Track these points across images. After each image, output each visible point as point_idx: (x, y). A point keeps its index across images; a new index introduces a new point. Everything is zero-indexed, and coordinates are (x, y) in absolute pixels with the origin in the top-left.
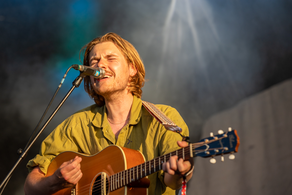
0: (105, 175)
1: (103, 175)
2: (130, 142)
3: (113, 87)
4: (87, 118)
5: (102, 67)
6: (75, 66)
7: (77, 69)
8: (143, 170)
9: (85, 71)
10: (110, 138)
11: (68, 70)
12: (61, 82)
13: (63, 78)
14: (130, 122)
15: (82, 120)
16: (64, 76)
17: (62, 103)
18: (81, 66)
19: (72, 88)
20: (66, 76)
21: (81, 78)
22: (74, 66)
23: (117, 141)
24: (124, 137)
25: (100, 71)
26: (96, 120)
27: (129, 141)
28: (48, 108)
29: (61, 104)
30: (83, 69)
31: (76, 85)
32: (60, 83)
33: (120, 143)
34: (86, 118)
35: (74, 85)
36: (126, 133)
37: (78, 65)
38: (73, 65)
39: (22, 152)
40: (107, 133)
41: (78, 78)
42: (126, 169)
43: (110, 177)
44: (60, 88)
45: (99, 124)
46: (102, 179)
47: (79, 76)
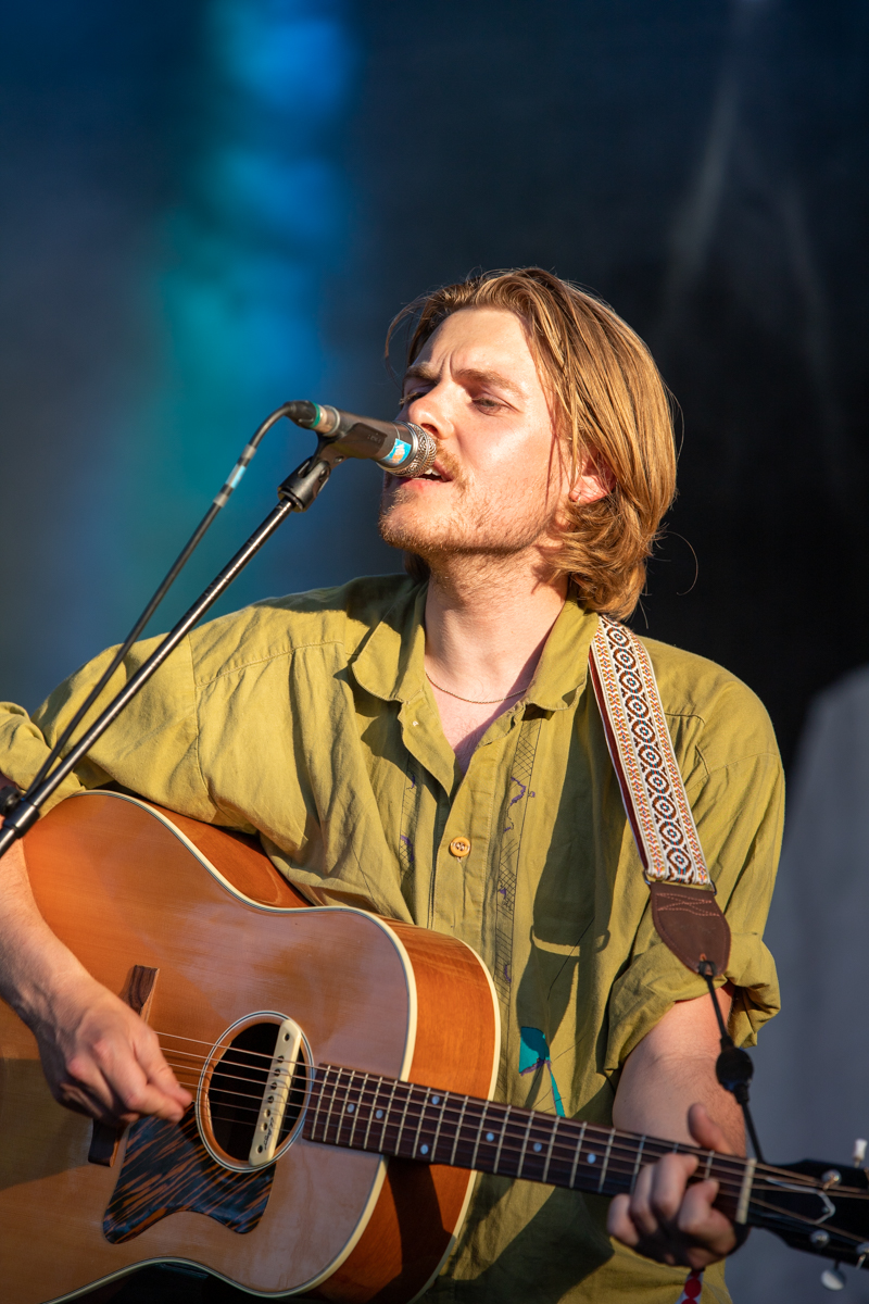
0: (294, 1036)
1: (287, 1037)
2: (526, 794)
4: (326, 638)
5: (424, 425)
6: (298, 411)
7: (306, 426)
9: (343, 434)
10: (430, 760)
11: (266, 426)
12: (227, 482)
13: (240, 461)
14: (532, 695)
15: (301, 644)
16: (244, 451)
17: (224, 581)
18: (326, 409)
19: (275, 512)
20: (256, 456)
21: (319, 469)
22: (294, 408)
23: (465, 781)
24: (496, 764)
25: (411, 443)
26: (368, 657)
27: (520, 789)
28: (156, 601)
29: (219, 587)
30: (334, 425)
31: (294, 499)
32: (224, 488)
33: (473, 791)
34: (319, 637)
35: (286, 499)
36: (508, 746)
37: (310, 405)
38: (287, 404)
39: (16, 801)
40: (420, 731)
41: (307, 467)
44: (220, 508)
45: (381, 681)
47: (311, 459)
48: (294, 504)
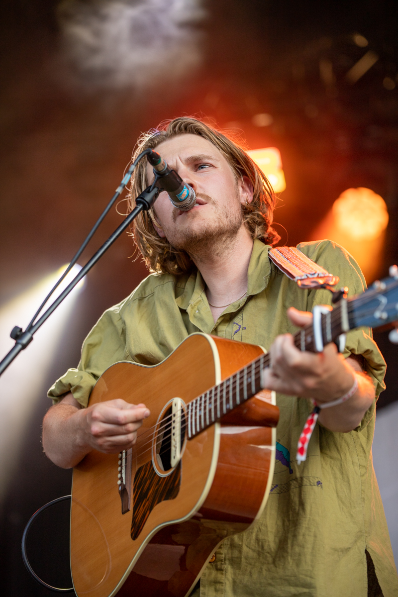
0: (178, 403)
1: (175, 405)
2: (241, 329)
3: (217, 224)
8: (249, 380)
9: (167, 174)
21: (155, 191)
27: (238, 327)
31: (145, 202)
35: (141, 203)
40: (198, 315)
42: (218, 382)
43: (188, 407)
46: (173, 412)
48: (144, 205)
